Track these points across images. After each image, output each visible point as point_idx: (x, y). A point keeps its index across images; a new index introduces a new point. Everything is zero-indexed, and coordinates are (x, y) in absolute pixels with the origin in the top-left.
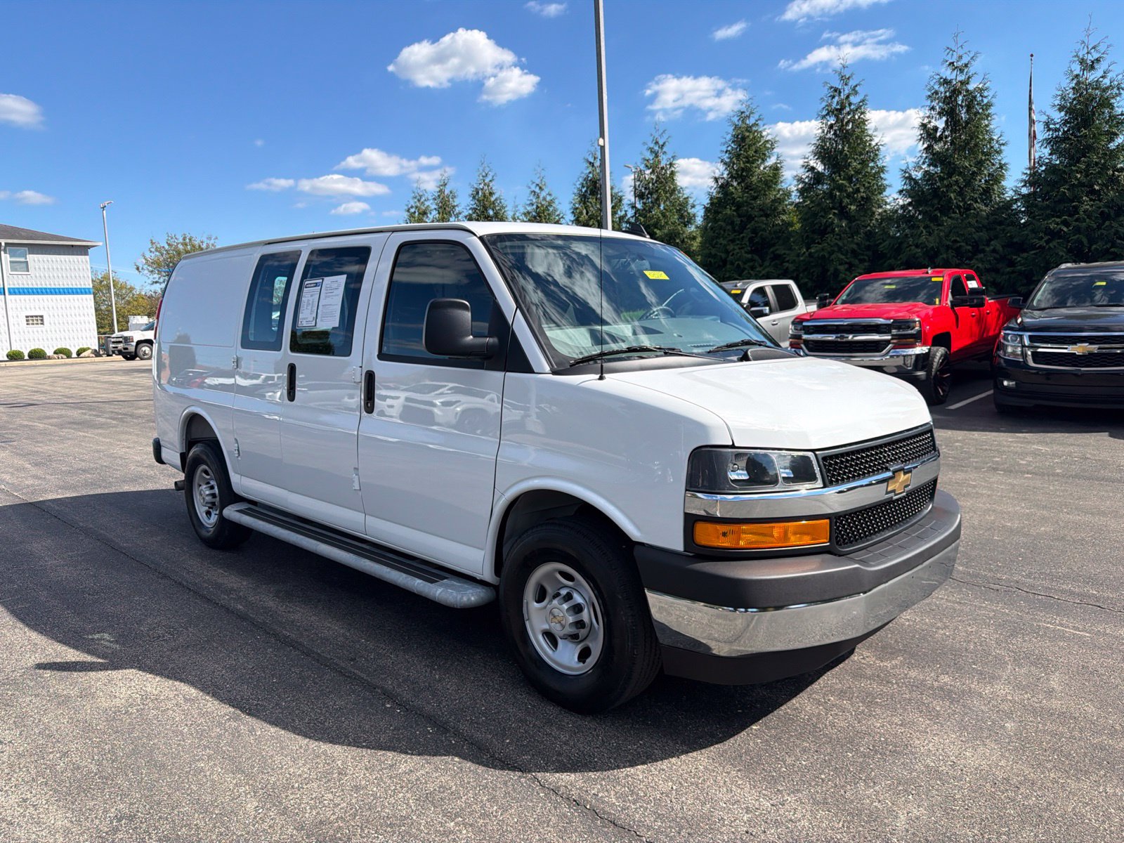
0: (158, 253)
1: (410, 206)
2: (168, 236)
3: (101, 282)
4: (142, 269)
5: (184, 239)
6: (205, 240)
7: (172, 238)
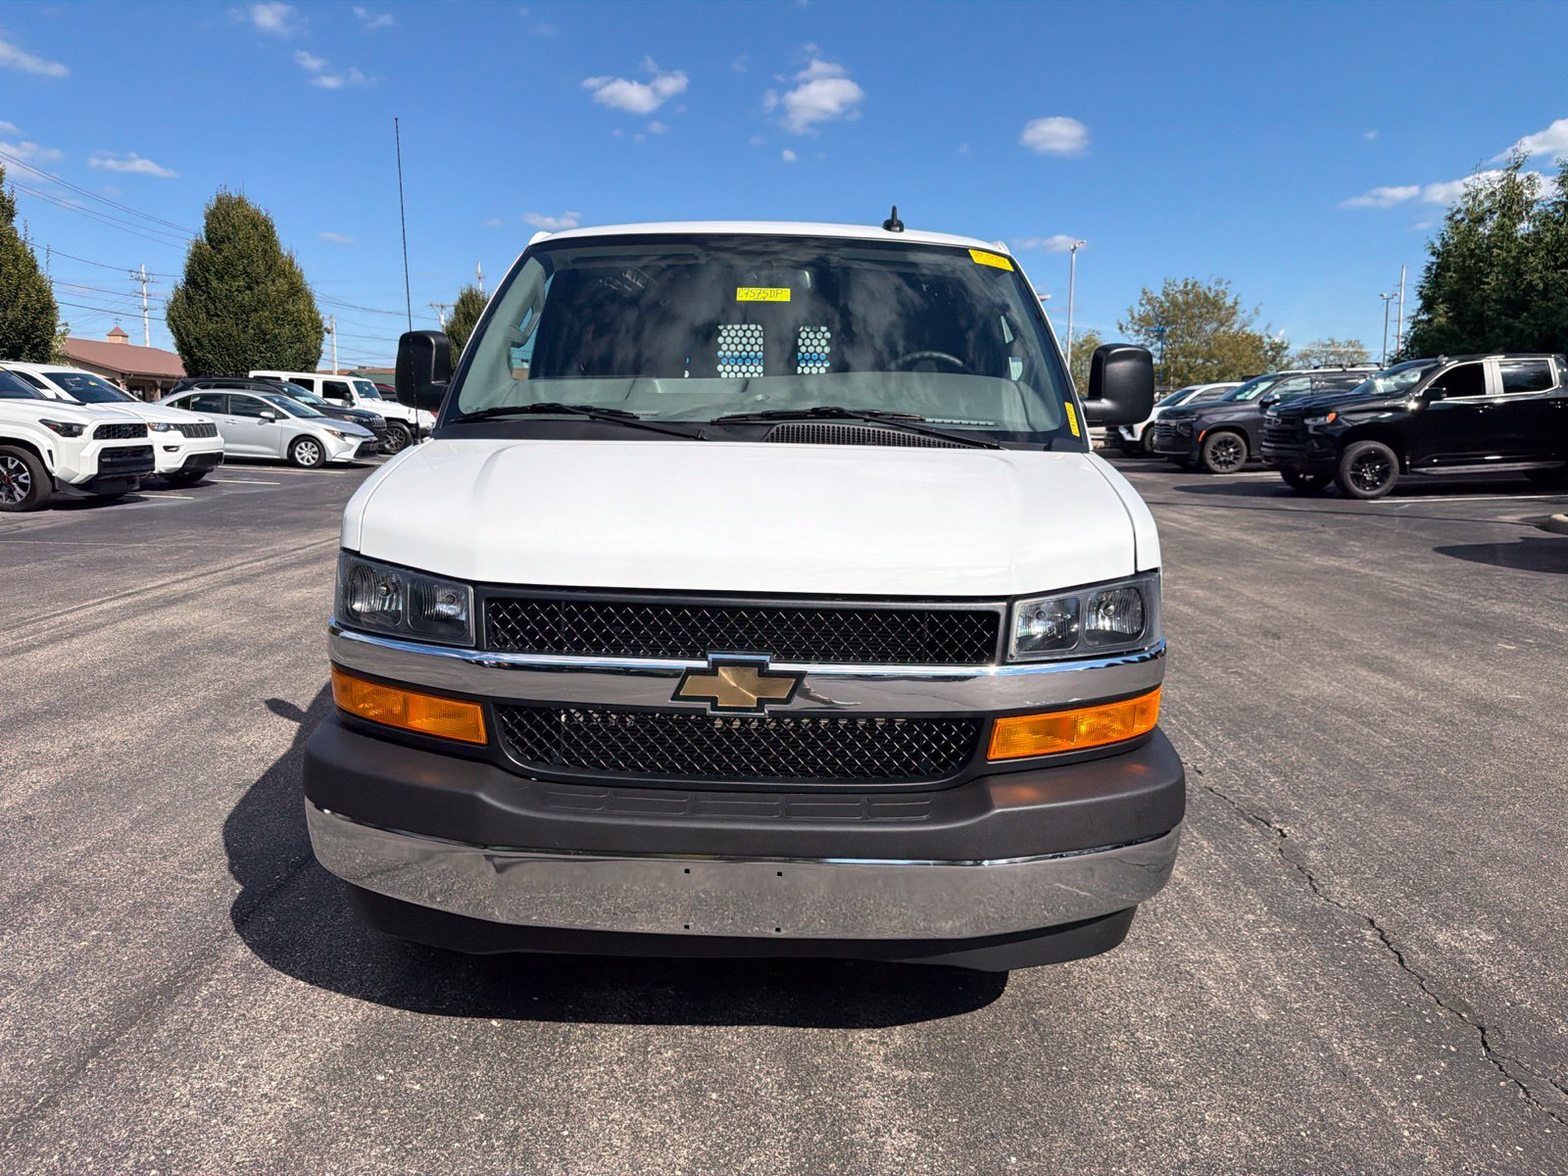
0: (1149, 307)
1: (1455, 210)
2: (1166, 283)
3: (1082, 346)
4: (1127, 328)
5: (1186, 285)
6: (1212, 286)
7: (1170, 285)
